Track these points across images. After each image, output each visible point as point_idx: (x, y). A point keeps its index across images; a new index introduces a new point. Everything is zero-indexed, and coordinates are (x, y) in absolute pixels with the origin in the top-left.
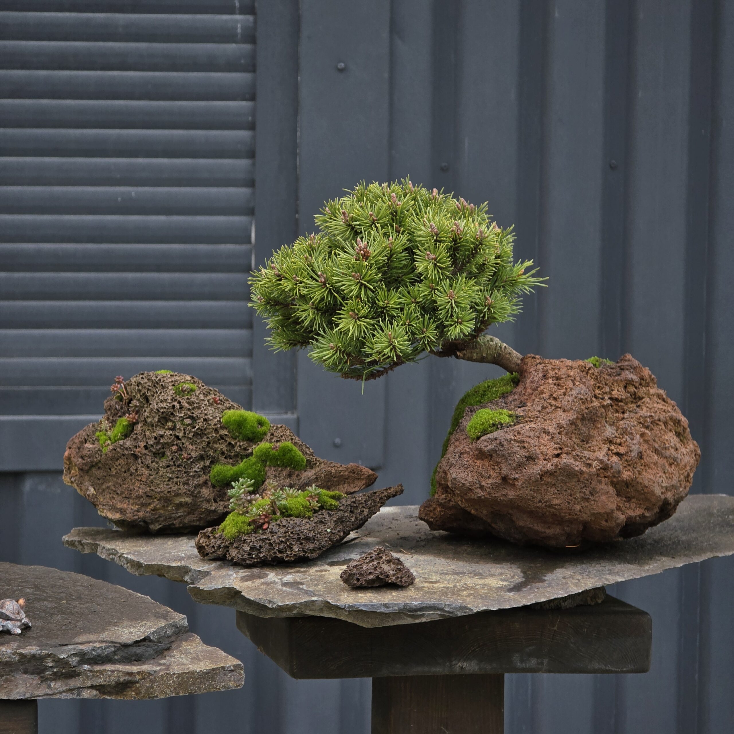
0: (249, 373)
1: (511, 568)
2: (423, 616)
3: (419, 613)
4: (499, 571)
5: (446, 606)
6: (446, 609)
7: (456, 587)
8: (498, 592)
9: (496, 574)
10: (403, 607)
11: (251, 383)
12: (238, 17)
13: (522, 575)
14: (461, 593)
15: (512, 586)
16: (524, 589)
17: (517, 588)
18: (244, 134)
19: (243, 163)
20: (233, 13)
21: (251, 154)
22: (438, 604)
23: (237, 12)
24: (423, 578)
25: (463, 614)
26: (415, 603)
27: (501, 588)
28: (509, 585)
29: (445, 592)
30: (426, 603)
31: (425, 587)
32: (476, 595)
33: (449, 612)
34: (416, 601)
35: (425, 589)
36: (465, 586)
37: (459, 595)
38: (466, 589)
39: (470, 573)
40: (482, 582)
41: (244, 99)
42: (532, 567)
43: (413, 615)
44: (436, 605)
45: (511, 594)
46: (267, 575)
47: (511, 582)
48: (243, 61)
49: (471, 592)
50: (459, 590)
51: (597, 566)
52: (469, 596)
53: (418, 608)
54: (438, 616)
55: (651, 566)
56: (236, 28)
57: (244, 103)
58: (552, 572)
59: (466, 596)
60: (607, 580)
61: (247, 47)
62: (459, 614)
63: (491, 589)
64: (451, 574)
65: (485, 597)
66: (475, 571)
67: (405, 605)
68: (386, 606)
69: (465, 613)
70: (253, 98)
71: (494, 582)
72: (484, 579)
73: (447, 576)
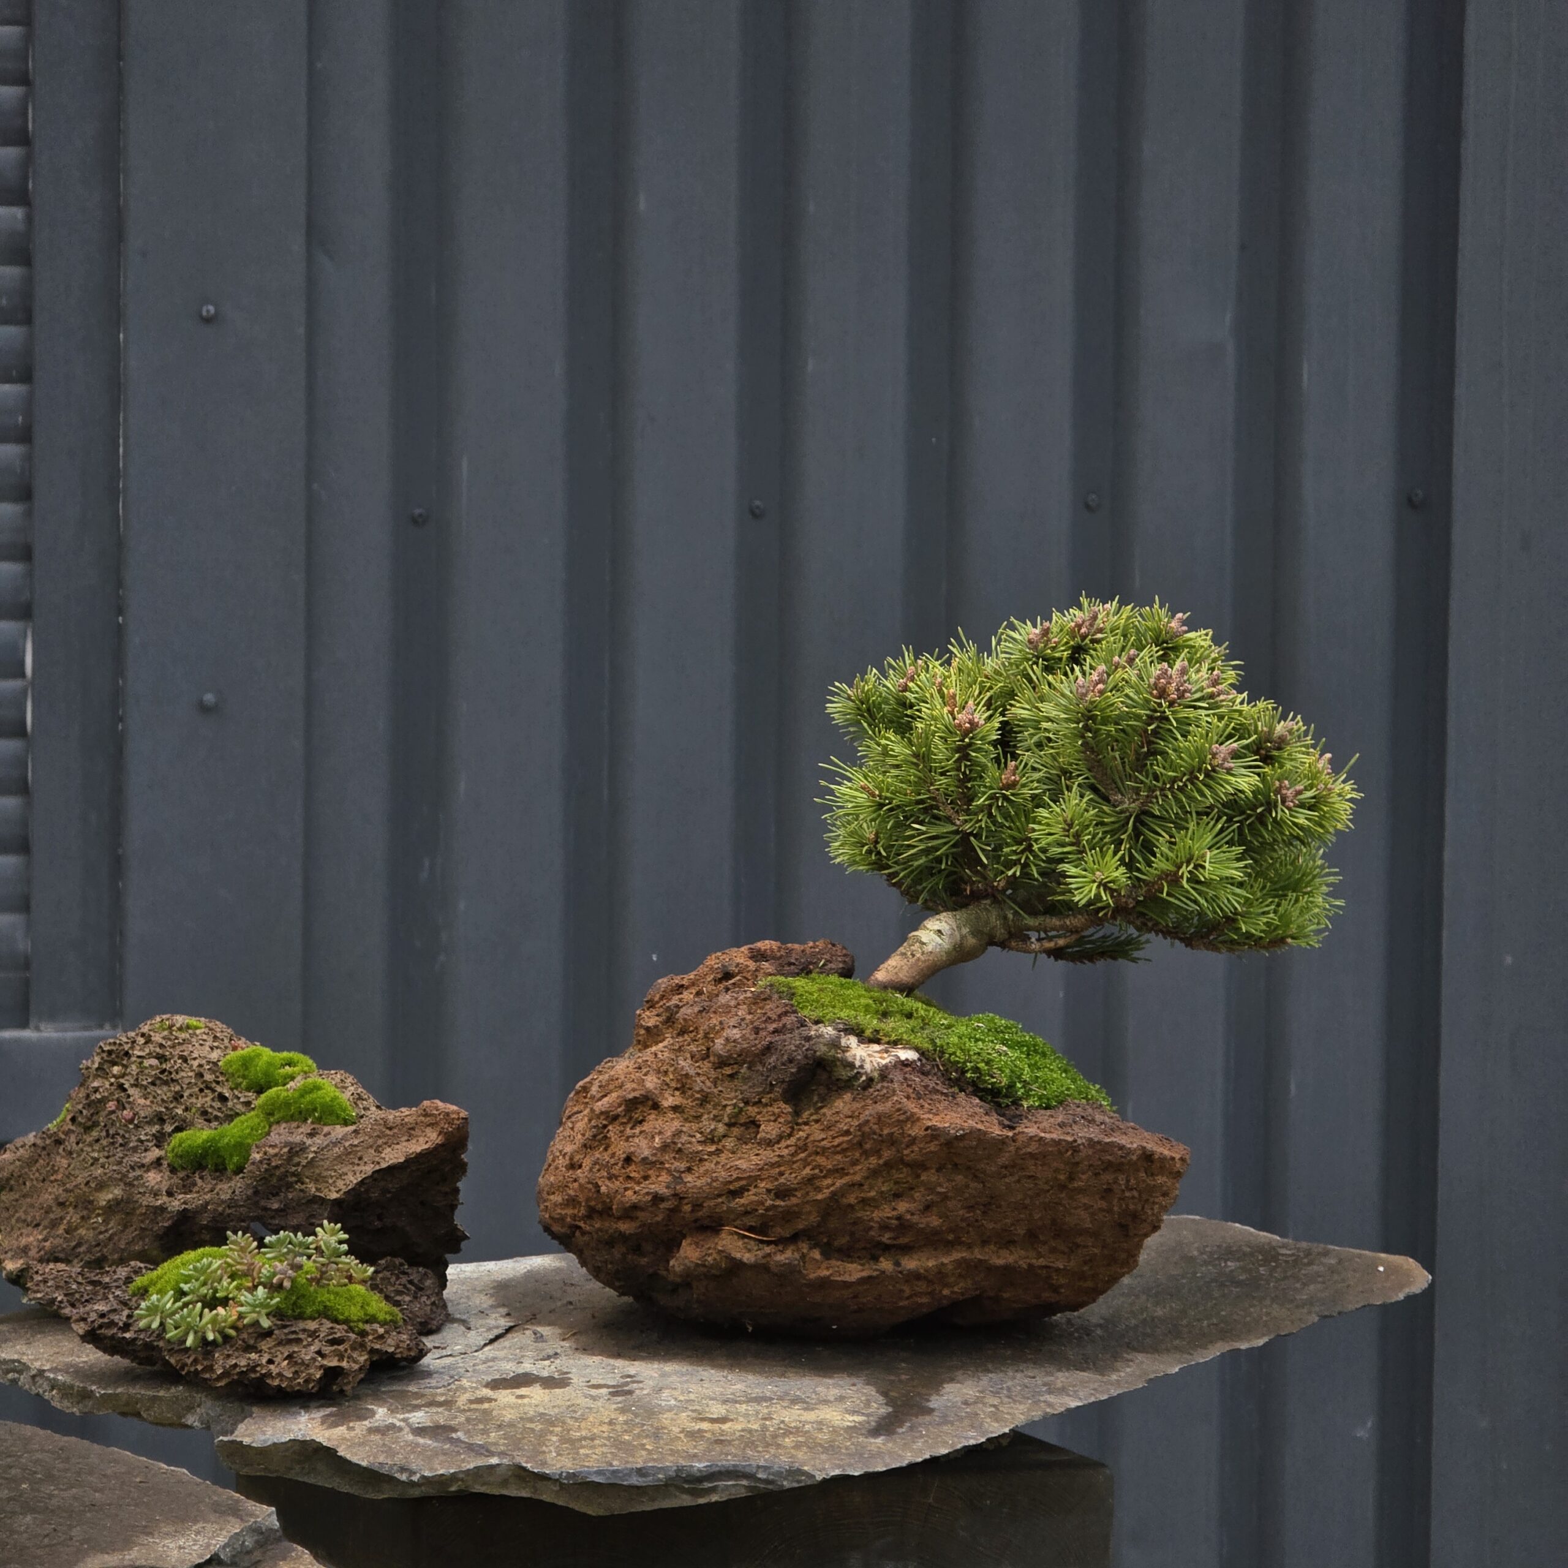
0: (23, 945)
1: (854, 1385)
2: (713, 1490)
3: (707, 1485)
4: (834, 1392)
5: (760, 1470)
6: (760, 1476)
7: (768, 1430)
8: (851, 1437)
9: (832, 1399)
10: (674, 1474)
11: (27, 965)
13: (881, 1399)
14: (780, 1441)
15: (873, 1424)
16: (900, 1430)
17: (884, 1427)
22: (744, 1467)
24: (693, 1411)
25: (795, 1485)
26: (698, 1465)
27: (852, 1430)
28: (868, 1422)
29: (749, 1440)
30: (720, 1464)
31: (706, 1431)
32: (812, 1445)
34: (700, 1461)
35: (708, 1435)
36: (782, 1426)
37: (779, 1446)
38: (788, 1432)
39: (781, 1398)
40: (811, 1416)
41: (9, 380)
42: (893, 1381)
43: (694, 1488)
44: (740, 1468)
45: (880, 1440)
46: (373, 1413)
47: (868, 1415)
49: (800, 1439)
50: (775, 1436)
51: (1019, 1375)
52: (798, 1446)
53: (705, 1474)
54: (743, 1490)
55: (1123, 1374)
58: (937, 1392)
59: (793, 1448)
60: (1050, 1405)
61: (12, 273)
62: (786, 1485)
63: (835, 1431)
64: (744, 1402)
65: (830, 1448)
66: (787, 1394)
67: (679, 1470)
68: (640, 1472)
69: (799, 1482)
70: (26, 377)
71: (837, 1417)
72: (813, 1409)
73: (738, 1406)
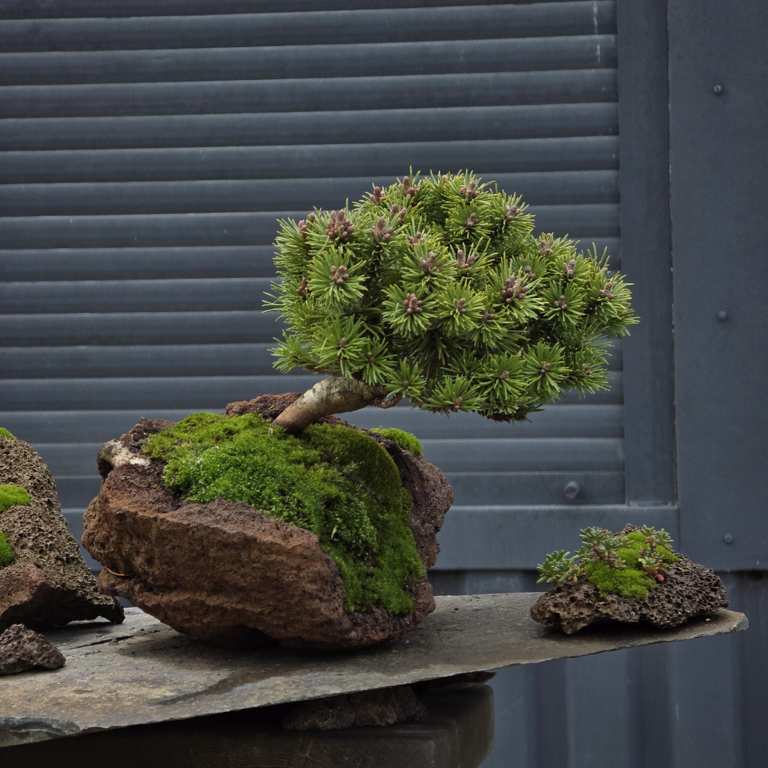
0: (621, 455)
2: (27, 734)
3: (24, 731)
5: (54, 722)
6: (54, 726)
9: (184, 682)
10: (4, 723)
11: (624, 469)
12: (598, 37)
16: (180, 702)
18: (607, 174)
19: (608, 208)
20: (592, 33)
21: (616, 198)
22: (46, 719)
23: (596, 31)
25: (71, 733)
26: (18, 718)
30: (32, 717)
33: (58, 730)
34: (20, 715)
41: (606, 134)
43: (17, 733)
44: (43, 721)
48: (603, 89)
53: (22, 723)
54: (45, 735)
56: (596, 51)
57: (607, 138)
61: (607, 72)
62: (67, 732)
66: (164, 678)
69: (72, 731)
70: (616, 132)
71: (159, 693)
